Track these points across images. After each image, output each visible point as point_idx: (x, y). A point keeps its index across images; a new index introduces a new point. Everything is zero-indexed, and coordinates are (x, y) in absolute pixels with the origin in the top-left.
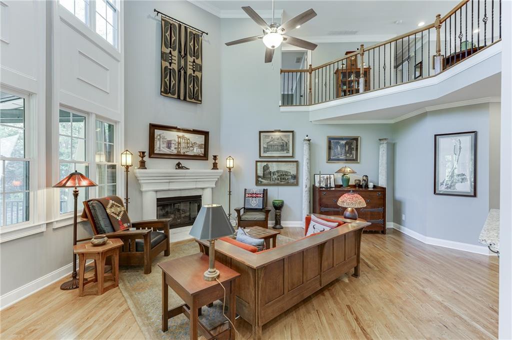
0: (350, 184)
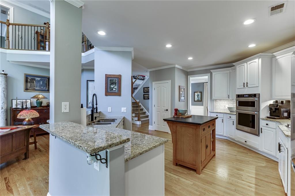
0: (42, 105)
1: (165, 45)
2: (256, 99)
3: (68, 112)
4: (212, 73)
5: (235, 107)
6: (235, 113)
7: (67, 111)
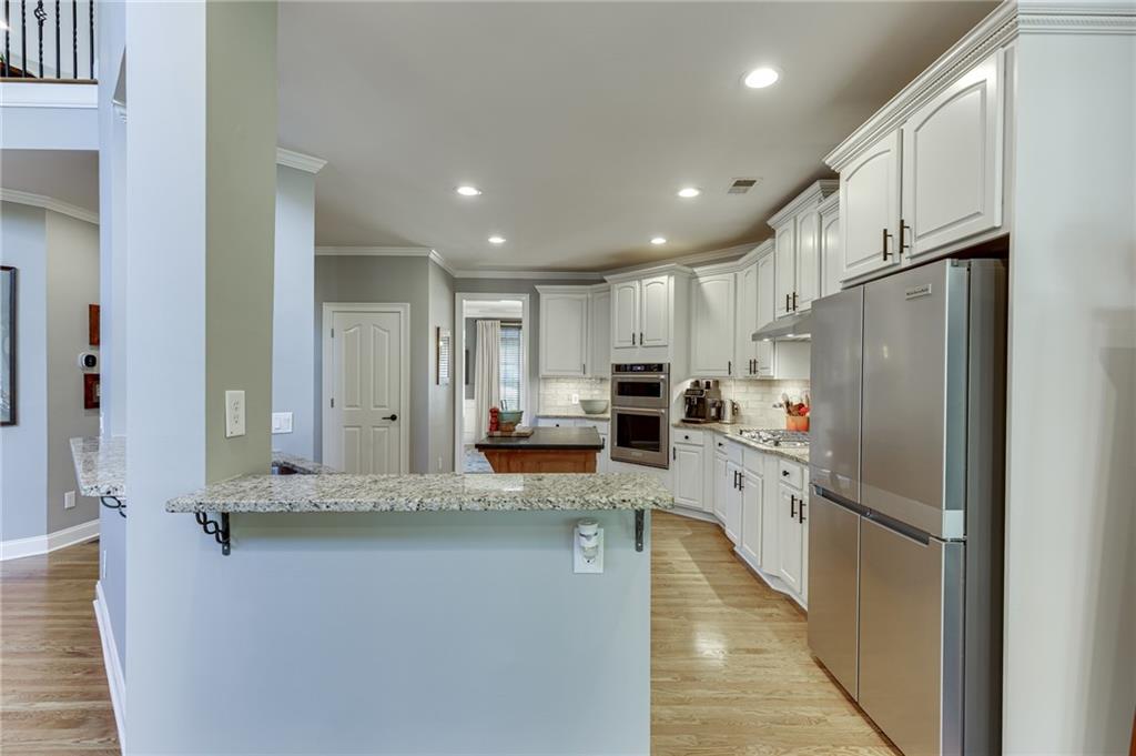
1: (455, 188)
2: (662, 377)
3: (244, 432)
4: (539, 294)
5: (609, 398)
6: (608, 415)
7: (242, 431)
